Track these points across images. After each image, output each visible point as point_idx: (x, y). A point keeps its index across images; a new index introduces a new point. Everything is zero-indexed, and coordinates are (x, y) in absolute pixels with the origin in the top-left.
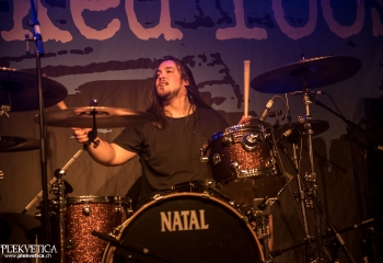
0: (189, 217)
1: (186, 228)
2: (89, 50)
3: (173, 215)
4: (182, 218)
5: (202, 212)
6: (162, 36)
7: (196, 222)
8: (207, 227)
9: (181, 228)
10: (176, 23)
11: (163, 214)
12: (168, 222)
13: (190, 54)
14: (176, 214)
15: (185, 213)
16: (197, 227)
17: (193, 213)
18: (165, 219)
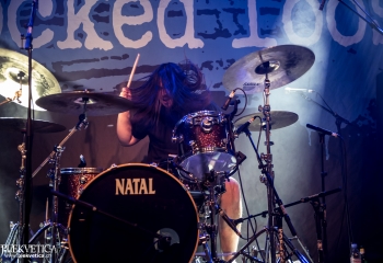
0: (139, 184)
1: (136, 193)
2: (126, 56)
3: (126, 182)
4: (133, 184)
5: (151, 180)
6: (187, 45)
7: (145, 188)
8: (154, 192)
9: (132, 193)
10: (199, 35)
11: (118, 181)
12: (121, 187)
13: (210, 60)
14: (129, 180)
15: (136, 181)
16: (146, 192)
17: (143, 180)
18: (119, 184)
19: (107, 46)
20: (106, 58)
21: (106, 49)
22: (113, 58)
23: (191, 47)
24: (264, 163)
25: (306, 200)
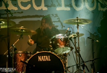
0: (46, 58)
1: (45, 60)
2: (22, 12)
4: (44, 58)
5: (49, 56)
6: (42, 9)
7: (47, 59)
8: (50, 60)
9: (43, 60)
10: (46, 6)
11: (39, 57)
14: (42, 57)
15: (45, 57)
16: (48, 60)
17: (47, 56)
18: (39, 58)
19: (16, 9)
20: (16, 13)
21: (15, 10)
22: (18, 13)
23: (43, 10)
24: (78, 50)
25: (90, 61)
